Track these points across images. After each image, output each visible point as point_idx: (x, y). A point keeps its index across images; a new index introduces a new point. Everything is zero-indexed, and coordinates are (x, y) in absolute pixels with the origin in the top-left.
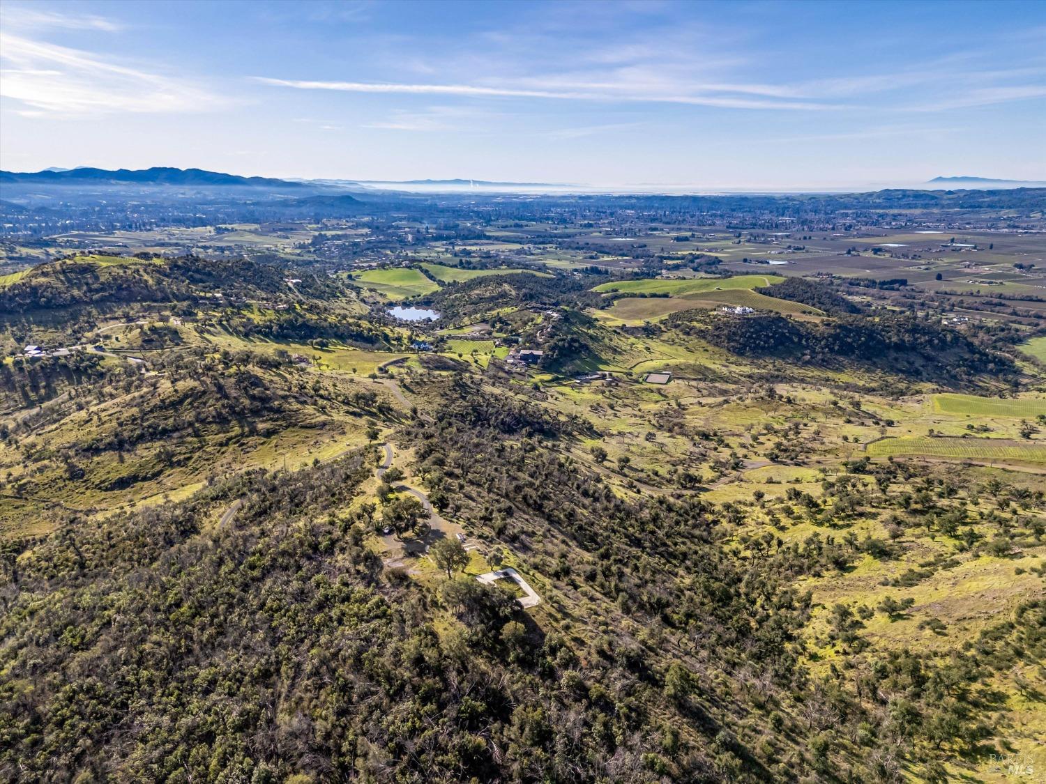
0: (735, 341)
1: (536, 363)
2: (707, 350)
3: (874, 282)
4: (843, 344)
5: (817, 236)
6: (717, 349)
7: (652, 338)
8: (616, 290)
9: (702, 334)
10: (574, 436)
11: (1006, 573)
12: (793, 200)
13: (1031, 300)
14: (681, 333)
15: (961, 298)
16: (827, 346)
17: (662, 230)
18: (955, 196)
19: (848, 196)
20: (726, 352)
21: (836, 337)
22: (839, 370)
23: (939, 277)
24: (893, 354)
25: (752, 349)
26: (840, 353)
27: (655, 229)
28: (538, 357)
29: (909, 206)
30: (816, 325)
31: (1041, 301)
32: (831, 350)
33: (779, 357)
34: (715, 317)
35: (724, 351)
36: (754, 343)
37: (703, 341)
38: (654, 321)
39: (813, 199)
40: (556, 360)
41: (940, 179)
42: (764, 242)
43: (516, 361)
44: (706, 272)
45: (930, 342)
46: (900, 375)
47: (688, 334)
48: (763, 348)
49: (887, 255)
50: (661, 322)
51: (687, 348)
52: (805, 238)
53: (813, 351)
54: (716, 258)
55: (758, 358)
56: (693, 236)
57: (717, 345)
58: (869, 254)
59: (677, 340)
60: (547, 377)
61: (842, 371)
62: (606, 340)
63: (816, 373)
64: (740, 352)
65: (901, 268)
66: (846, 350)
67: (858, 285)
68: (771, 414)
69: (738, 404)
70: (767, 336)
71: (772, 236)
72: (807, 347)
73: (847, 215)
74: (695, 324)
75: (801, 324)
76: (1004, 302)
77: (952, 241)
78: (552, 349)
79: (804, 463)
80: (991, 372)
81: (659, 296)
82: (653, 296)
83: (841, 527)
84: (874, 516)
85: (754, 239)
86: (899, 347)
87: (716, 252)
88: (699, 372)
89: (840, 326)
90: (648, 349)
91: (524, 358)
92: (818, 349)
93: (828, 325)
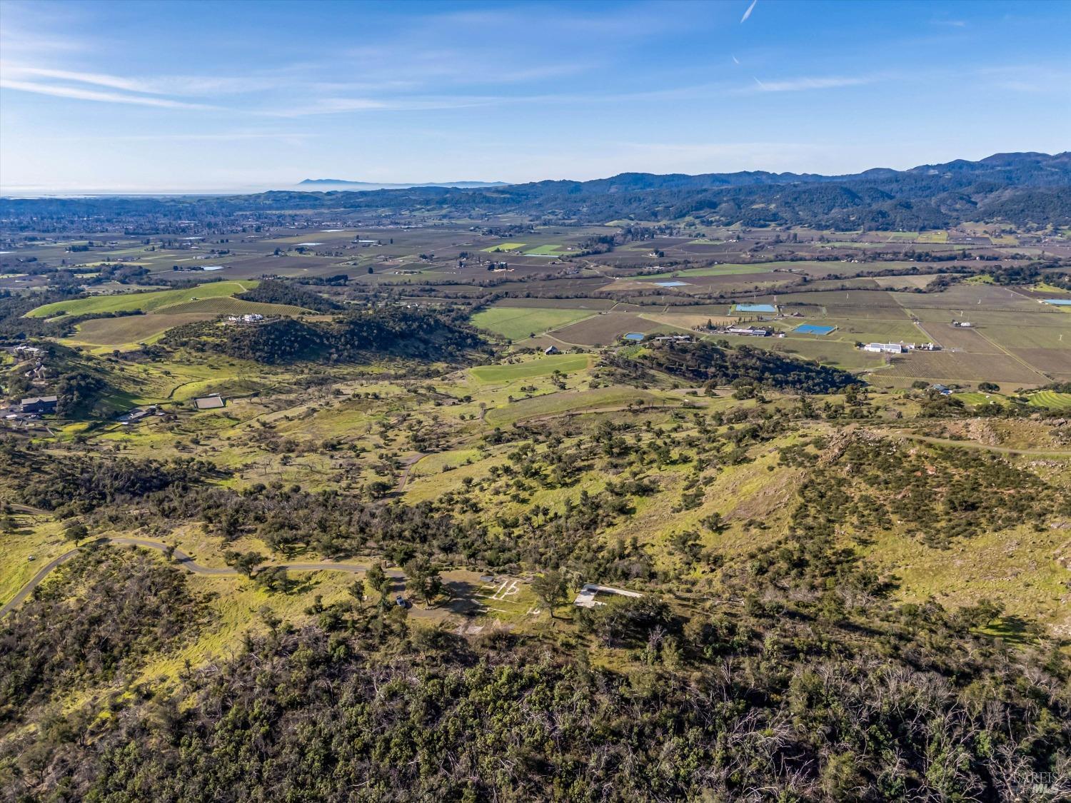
0: (261, 350)
1: (53, 412)
2: (233, 365)
3: (321, 280)
4: (361, 339)
5: (235, 239)
6: (243, 362)
7: (160, 361)
8: (63, 313)
9: (218, 348)
10: (202, 482)
11: (761, 473)
12: (180, 202)
13: (450, 284)
14: (192, 351)
15: (401, 288)
16: (347, 343)
17: (44, 239)
18: (333, 197)
19: (237, 197)
20: (254, 363)
21: (352, 332)
22: (366, 363)
23: (371, 271)
24: (402, 343)
25: (281, 357)
26: (359, 347)
27: (34, 239)
28: (54, 404)
29: (297, 207)
30: (329, 324)
31: (457, 284)
32: (353, 346)
33: (310, 360)
34: (226, 328)
35: (252, 362)
36: (280, 349)
37: (223, 356)
38: (151, 341)
39: (202, 200)
40: (79, 403)
41: (308, 181)
42: (181, 248)
43: (21, 415)
44: (139, 283)
45: (420, 327)
46: (417, 360)
47: (203, 351)
48: (290, 353)
49: (312, 254)
50: (160, 342)
51: (210, 366)
52: (222, 241)
53: (338, 350)
54: (140, 267)
55: (291, 364)
56: (91, 244)
57: (241, 357)
58: (295, 254)
59: (192, 359)
60: (83, 426)
61: (369, 364)
62: (117, 371)
63: (350, 370)
64: (269, 360)
65: (332, 265)
66: (365, 344)
67: (308, 283)
68: (369, 412)
69: (329, 410)
70: (289, 340)
71: (186, 241)
72: (330, 346)
73: (246, 217)
74: (204, 338)
75: (315, 324)
76: (434, 288)
77: (358, 238)
78: (69, 390)
79: (449, 447)
80: (470, 346)
81: (130, 314)
82: (123, 314)
83: (572, 484)
84: (591, 467)
85: (167, 245)
86: (402, 335)
87: (132, 261)
88: (248, 388)
89: (351, 323)
90: (167, 373)
91: (30, 409)
92: (341, 347)
93: (341, 322)
